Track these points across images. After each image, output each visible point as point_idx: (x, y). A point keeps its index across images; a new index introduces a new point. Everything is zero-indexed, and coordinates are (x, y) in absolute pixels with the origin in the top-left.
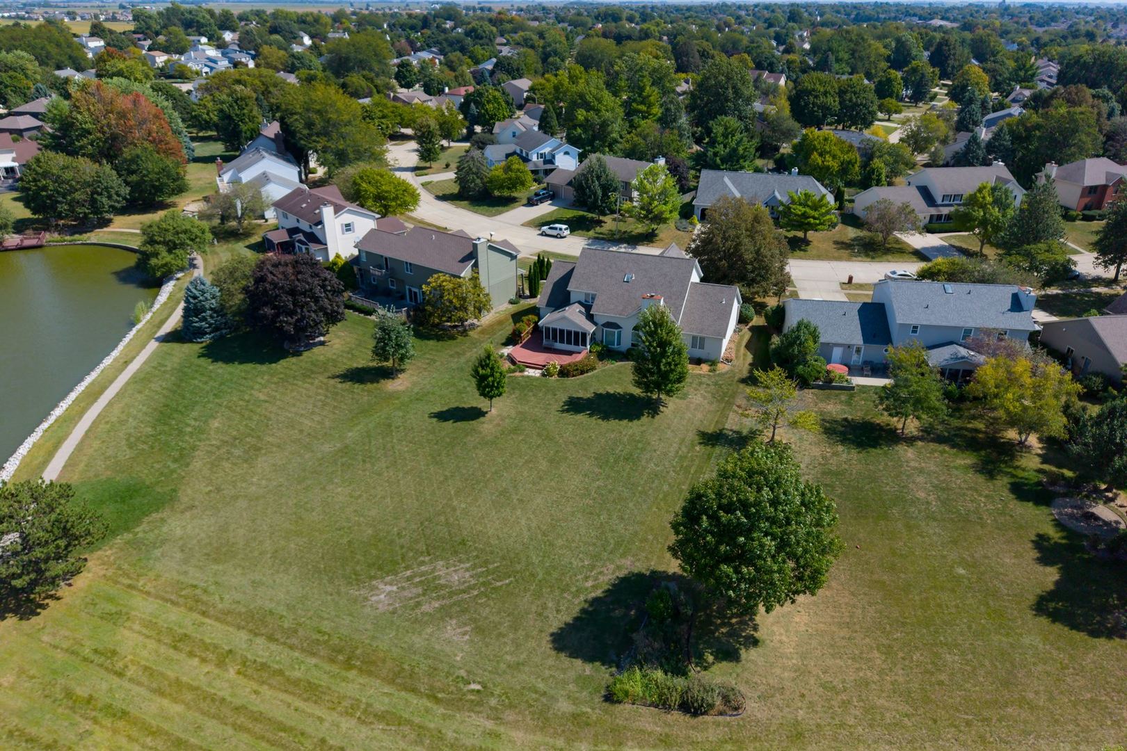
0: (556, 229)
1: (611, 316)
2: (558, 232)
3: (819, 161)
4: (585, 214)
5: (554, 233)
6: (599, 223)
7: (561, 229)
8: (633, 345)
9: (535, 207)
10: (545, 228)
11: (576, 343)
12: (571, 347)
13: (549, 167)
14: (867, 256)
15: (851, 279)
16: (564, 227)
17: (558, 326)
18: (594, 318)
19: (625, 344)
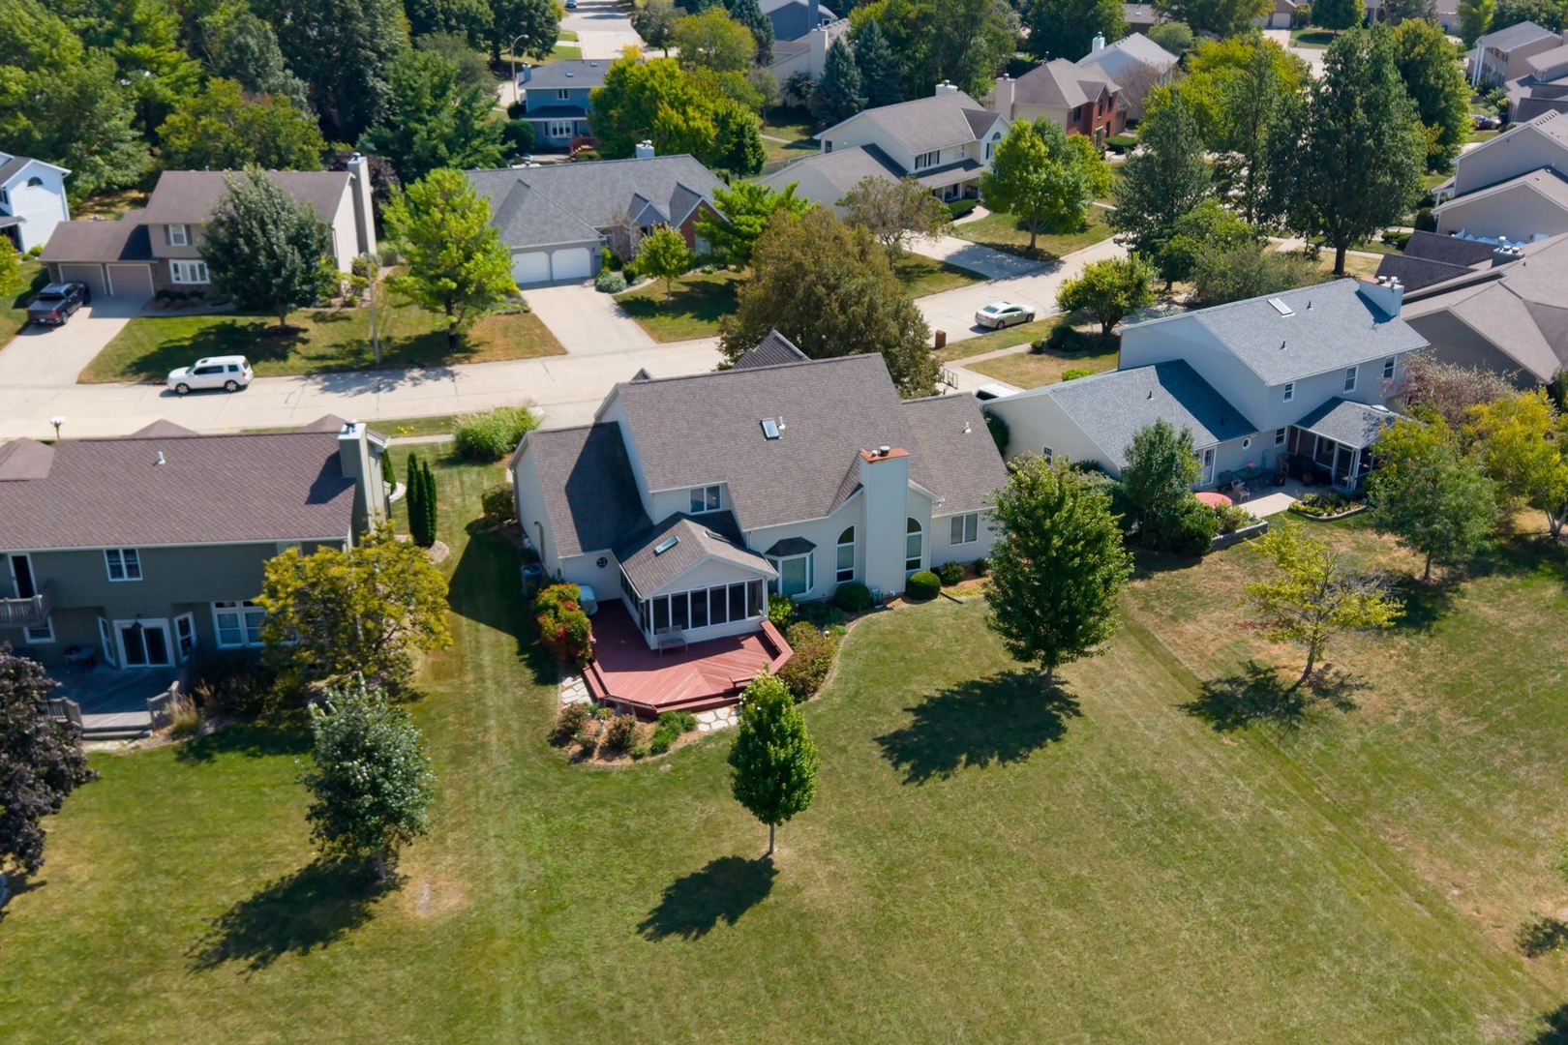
0: (218, 369)
1: (789, 527)
2: (227, 375)
4: (228, 319)
5: (216, 380)
6: (290, 334)
7: (233, 368)
8: (841, 576)
9: (58, 331)
10: (178, 375)
11: (738, 614)
12: (728, 628)
16: (239, 360)
17: (689, 588)
18: (751, 543)
19: (822, 580)
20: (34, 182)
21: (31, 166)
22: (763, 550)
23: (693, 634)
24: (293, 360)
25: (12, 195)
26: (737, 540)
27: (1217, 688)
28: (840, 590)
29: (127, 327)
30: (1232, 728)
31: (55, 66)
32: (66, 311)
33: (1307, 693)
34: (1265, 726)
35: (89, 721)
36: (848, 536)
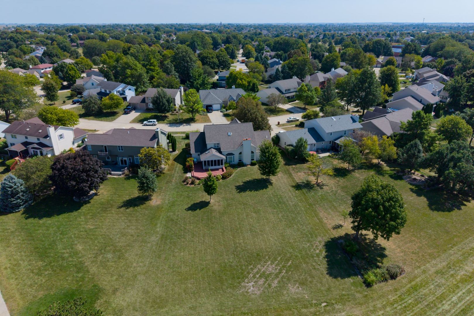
0: (152, 122)
1: (230, 151)
2: (153, 123)
3: (241, 82)
4: (156, 114)
5: (151, 123)
6: (166, 117)
7: (154, 122)
8: (239, 160)
9: (129, 114)
10: (145, 122)
11: (219, 165)
12: (217, 167)
13: (123, 96)
14: (274, 114)
15: (279, 123)
16: (155, 120)
17: (210, 159)
18: (223, 153)
19: (236, 161)
20: (130, 89)
21: (129, 87)
22: (225, 154)
23: (210, 168)
24: (165, 121)
25: (126, 92)
26: (220, 152)
27: (299, 184)
28: (239, 163)
29: (140, 114)
30: (298, 190)
31: (136, 70)
32: (131, 111)
33: (316, 186)
34: (305, 190)
35: (113, 173)
36: (240, 153)
